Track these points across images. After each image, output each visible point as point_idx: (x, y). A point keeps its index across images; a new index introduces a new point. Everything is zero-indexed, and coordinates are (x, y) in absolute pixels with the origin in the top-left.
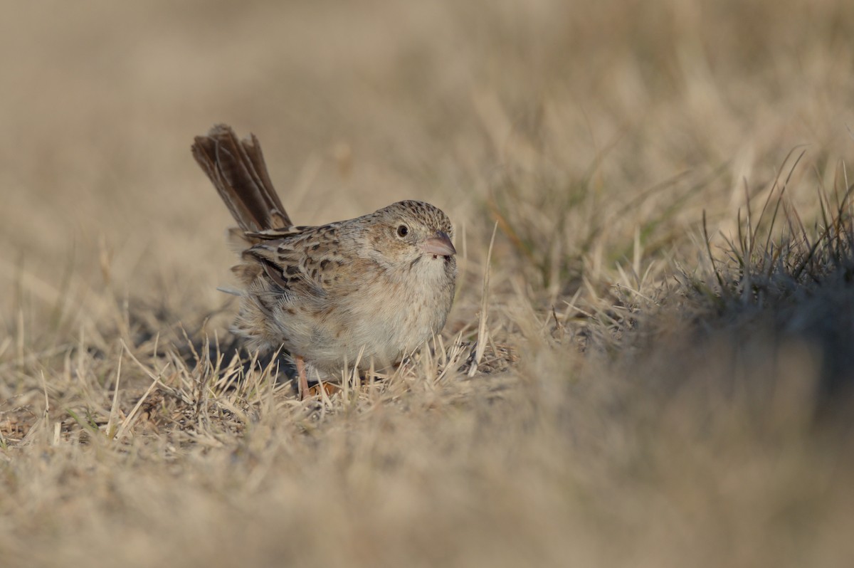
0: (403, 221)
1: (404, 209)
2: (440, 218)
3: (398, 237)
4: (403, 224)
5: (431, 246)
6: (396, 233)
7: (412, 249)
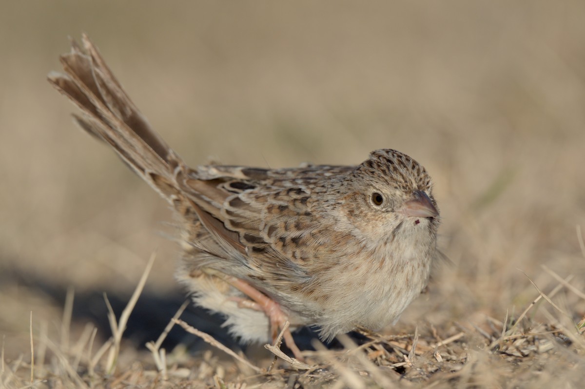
0: (375, 188)
1: (373, 173)
2: (416, 175)
3: (375, 207)
4: (375, 191)
5: (410, 210)
6: (370, 201)
7: (390, 216)
